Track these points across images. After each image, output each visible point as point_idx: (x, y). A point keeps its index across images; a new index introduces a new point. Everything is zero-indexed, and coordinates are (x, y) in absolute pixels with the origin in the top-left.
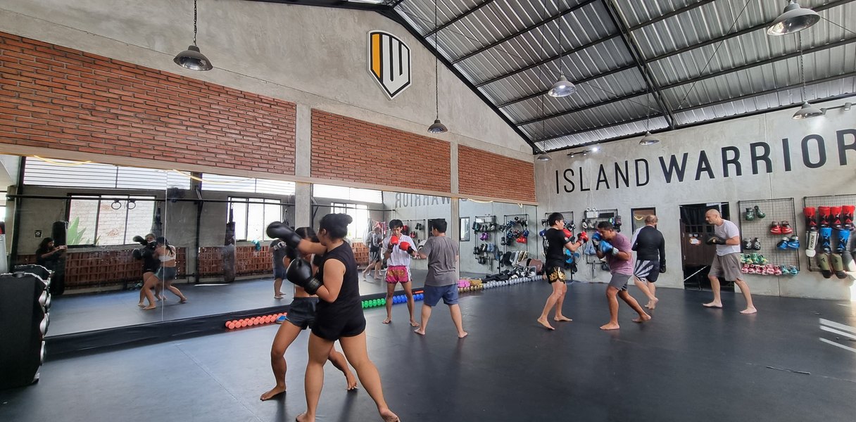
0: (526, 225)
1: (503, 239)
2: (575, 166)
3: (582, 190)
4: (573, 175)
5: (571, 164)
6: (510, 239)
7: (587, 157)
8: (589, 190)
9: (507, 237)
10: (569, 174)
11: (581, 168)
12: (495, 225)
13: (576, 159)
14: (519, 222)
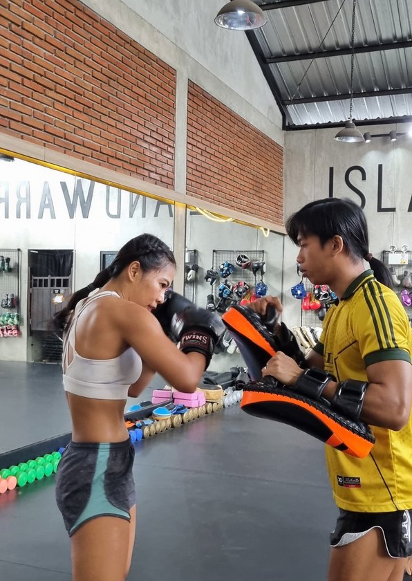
0: (263, 273)
1: (211, 298)
2: (371, 160)
3: (380, 209)
4: (364, 178)
5: (361, 155)
6: (225, 299)
7: (396, 145)
8: (393, 210)
9: (221, 295)
10: (355, 177)
11: (380, 167)
12: (196, 269)
13: (372, 147)
14: (247, 266)
